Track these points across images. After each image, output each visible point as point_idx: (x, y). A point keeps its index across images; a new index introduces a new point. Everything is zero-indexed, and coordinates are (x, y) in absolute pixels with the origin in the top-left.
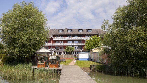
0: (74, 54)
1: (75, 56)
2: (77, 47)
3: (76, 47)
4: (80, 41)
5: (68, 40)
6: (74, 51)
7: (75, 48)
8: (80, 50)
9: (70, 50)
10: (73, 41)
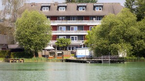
0: (70, 49)
1: (72, 53)
2: (76, 37)
3: (74, 37)
4: (81, 27)
5: (58, 26)
6: (70, 45)
7: (73, 39)
8: (81, 42)
9: (64, 43)
10: (68, 27)
